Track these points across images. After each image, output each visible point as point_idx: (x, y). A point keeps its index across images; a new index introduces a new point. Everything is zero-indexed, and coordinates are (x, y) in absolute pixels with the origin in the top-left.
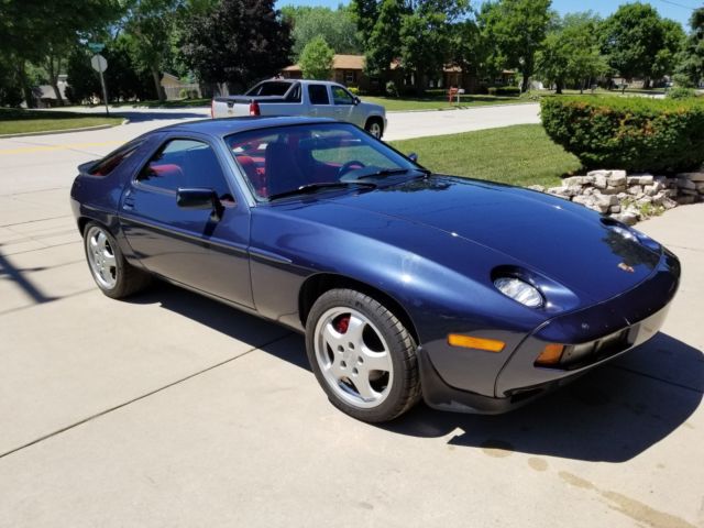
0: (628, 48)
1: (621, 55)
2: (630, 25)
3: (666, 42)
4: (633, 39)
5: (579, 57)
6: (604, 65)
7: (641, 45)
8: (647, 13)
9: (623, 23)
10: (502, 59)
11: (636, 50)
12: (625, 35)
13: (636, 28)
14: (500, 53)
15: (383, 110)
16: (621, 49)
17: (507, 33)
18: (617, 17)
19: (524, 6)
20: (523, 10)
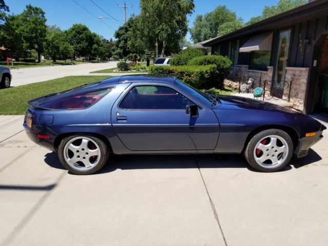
0: (81, 43)
1: (78, 46)
2: (79, 33)
3: (95, 41)
4: (82, 39)
5: (64, 46)
6: (72, 49)
7: (86, 42)
8: (85, 29)
9: (76, 32)
10: (27, 44)
11: (84, 44)
12: (78, 37)
13: (82, 35)
14: (24, 41)
15: (9, 70)
16: (78, 43)
17: (27, 32)
18: (73, 29)
19: (34, 20)
20: (33, 22)
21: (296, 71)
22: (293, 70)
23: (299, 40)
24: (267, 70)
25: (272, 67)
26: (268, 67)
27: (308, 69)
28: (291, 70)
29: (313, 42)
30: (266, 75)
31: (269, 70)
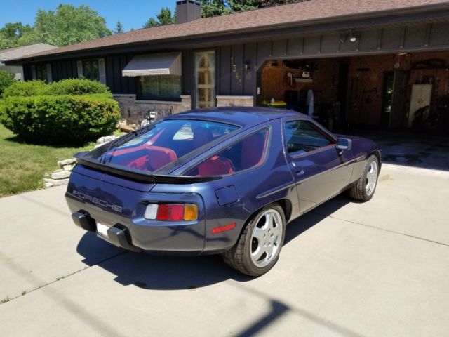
21: (234, 100)
22: (229, 99)
23: (231, 65)
24: (180, 100)
25: (189, 96)
26: (181, 96)
27: (252, 97)
28: (226, 99)
29: (255, 67)
30: (179, 107)
31: (183, 100)
